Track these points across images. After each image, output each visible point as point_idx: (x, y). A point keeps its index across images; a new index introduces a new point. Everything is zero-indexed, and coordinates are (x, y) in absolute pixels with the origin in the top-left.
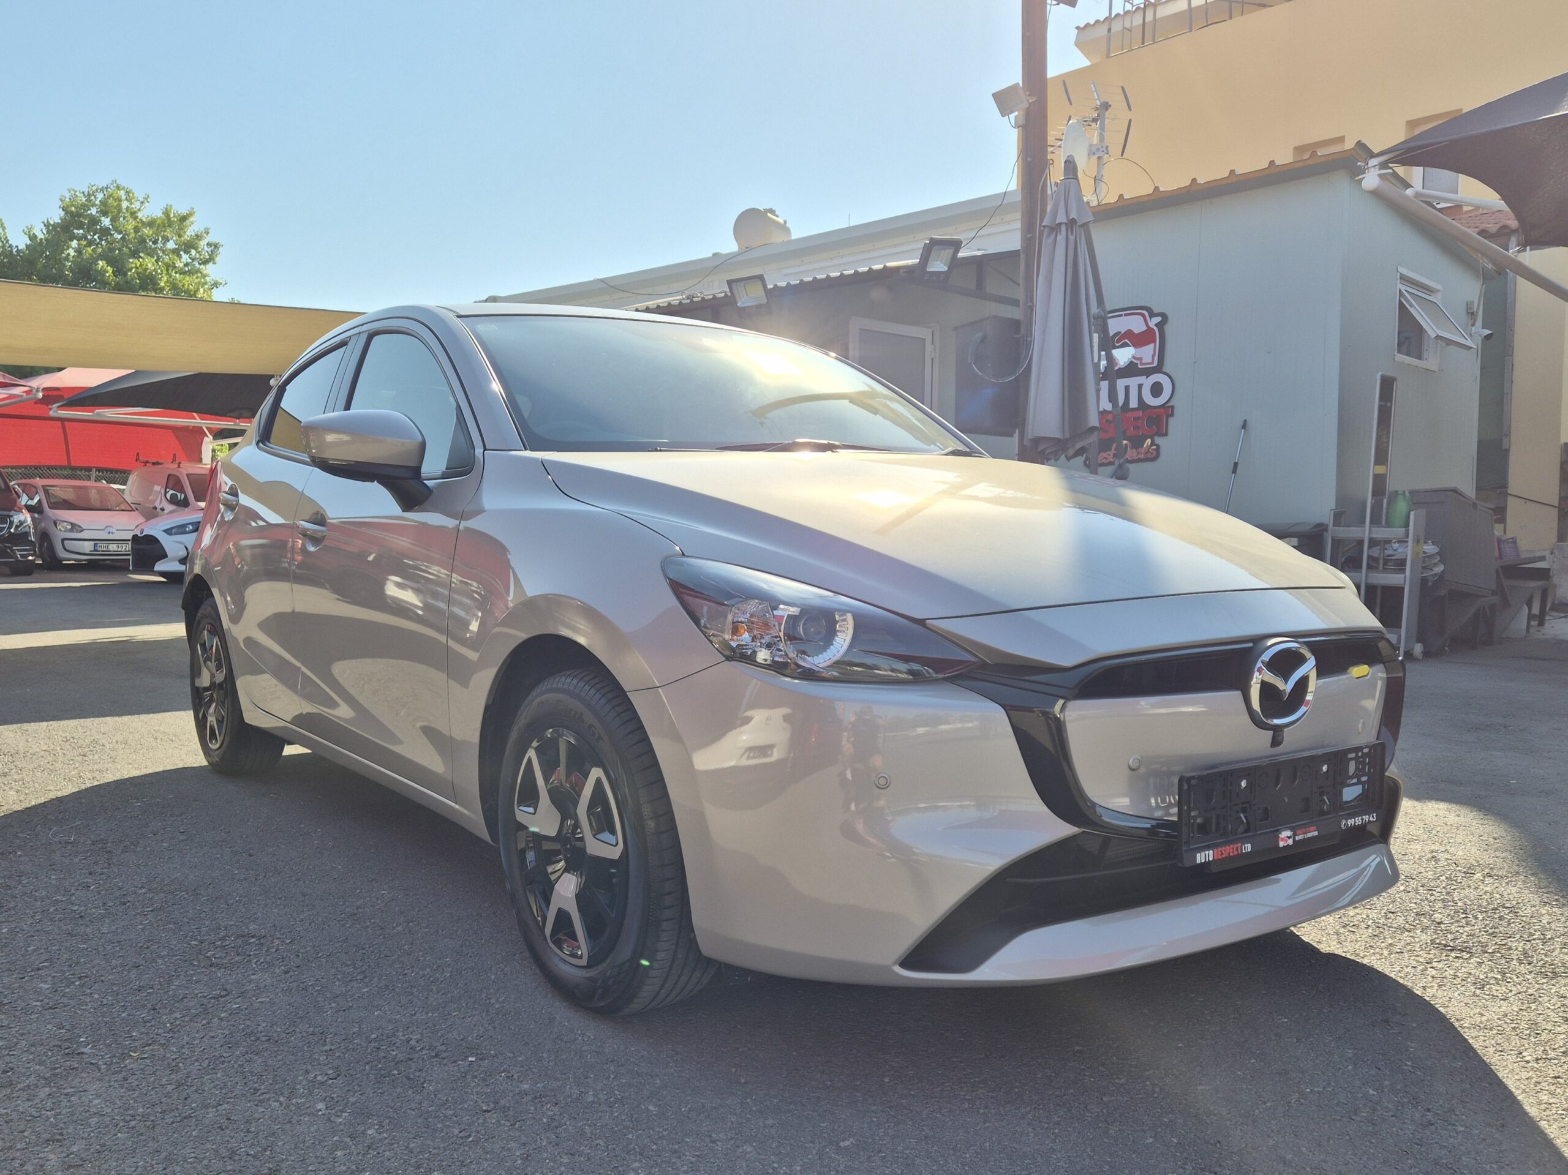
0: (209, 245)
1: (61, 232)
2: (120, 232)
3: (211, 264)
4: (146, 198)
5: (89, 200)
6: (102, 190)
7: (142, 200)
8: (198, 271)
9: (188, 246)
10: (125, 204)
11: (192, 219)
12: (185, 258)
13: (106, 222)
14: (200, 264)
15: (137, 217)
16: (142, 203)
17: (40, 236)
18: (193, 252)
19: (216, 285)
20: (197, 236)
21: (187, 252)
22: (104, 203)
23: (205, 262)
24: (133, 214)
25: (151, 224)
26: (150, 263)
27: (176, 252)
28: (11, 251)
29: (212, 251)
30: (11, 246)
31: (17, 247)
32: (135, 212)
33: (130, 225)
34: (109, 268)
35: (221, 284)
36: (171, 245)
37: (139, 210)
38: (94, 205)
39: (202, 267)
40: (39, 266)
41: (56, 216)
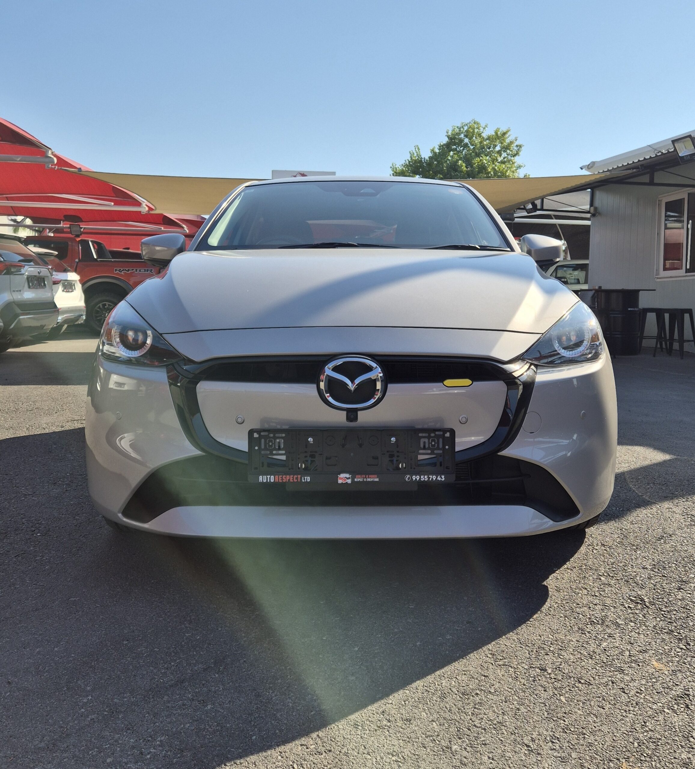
0: (517, 146)
1: (446, 148)
2: (473, 145)
3: (517, 156)
4: (486, 126)
5: (460, 131)
6: (467, 125)
7: (484, 127)
8: (511, 160)
9: (506, 148)
10: (476, 130)
11: (509, 134)
12: (504, 155)
13: (466, 140)
14: (511, 157)
15: (481, 136)
16: (484, 128)
17: (437, 151)
18: (508, 151)
19: (519, 167)
20: (511, 142)
21: (504, 151)
22: (467, 131)
23: (514, 156)
24: (480, 135)
25: (489, 138)
26: (485, 160)
27: (499, 152)
28: (421, 161)
29: (518, 149)
30: (422, 158)
31: (424, 158)
32: (481, 134)
33: (477, 141)
34: (464, 164)
35: (522, 166)
36: (498, 148)
37: (482, 132)
38: (462, 133)
39: (512, 158)
40: (434, 166)
41: (445, 140)
